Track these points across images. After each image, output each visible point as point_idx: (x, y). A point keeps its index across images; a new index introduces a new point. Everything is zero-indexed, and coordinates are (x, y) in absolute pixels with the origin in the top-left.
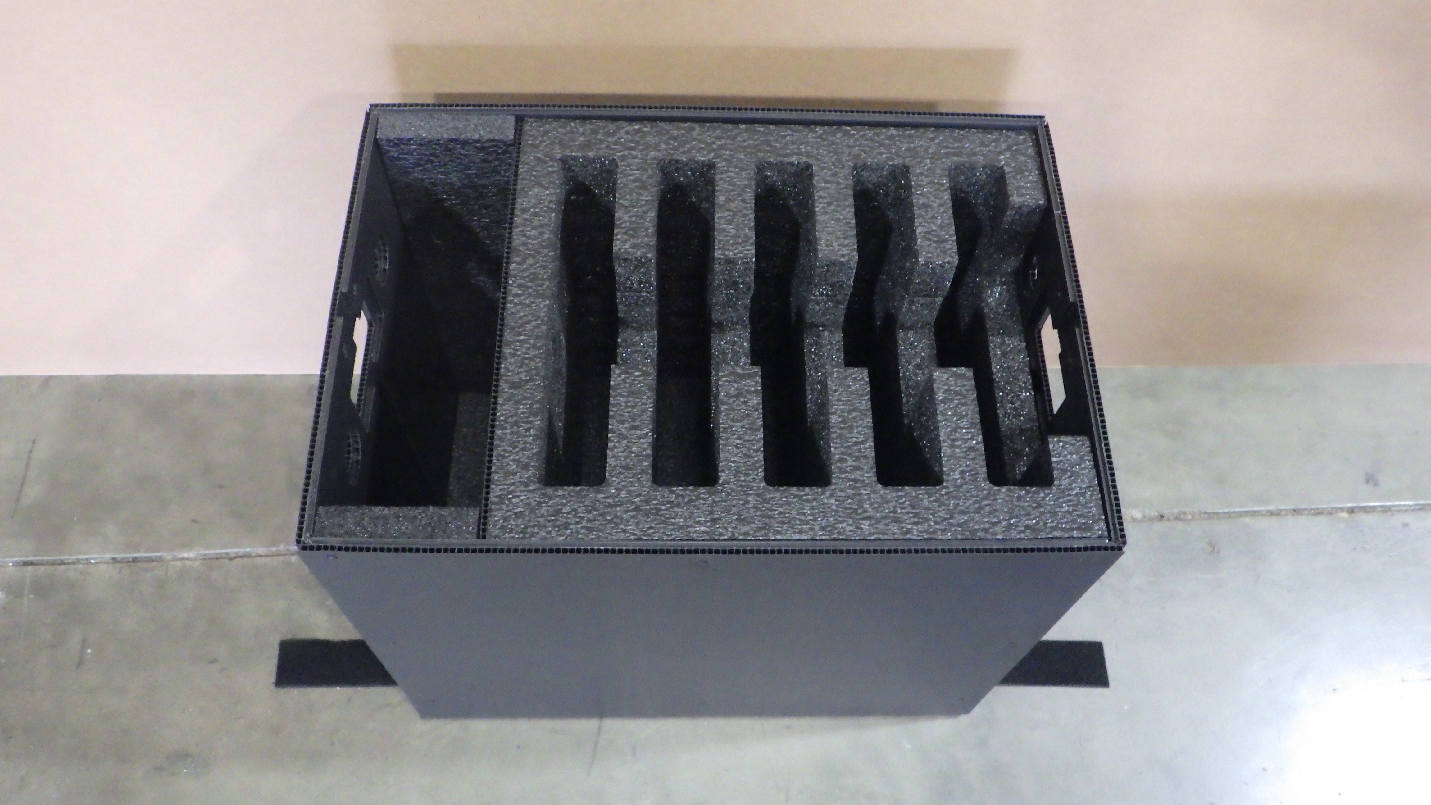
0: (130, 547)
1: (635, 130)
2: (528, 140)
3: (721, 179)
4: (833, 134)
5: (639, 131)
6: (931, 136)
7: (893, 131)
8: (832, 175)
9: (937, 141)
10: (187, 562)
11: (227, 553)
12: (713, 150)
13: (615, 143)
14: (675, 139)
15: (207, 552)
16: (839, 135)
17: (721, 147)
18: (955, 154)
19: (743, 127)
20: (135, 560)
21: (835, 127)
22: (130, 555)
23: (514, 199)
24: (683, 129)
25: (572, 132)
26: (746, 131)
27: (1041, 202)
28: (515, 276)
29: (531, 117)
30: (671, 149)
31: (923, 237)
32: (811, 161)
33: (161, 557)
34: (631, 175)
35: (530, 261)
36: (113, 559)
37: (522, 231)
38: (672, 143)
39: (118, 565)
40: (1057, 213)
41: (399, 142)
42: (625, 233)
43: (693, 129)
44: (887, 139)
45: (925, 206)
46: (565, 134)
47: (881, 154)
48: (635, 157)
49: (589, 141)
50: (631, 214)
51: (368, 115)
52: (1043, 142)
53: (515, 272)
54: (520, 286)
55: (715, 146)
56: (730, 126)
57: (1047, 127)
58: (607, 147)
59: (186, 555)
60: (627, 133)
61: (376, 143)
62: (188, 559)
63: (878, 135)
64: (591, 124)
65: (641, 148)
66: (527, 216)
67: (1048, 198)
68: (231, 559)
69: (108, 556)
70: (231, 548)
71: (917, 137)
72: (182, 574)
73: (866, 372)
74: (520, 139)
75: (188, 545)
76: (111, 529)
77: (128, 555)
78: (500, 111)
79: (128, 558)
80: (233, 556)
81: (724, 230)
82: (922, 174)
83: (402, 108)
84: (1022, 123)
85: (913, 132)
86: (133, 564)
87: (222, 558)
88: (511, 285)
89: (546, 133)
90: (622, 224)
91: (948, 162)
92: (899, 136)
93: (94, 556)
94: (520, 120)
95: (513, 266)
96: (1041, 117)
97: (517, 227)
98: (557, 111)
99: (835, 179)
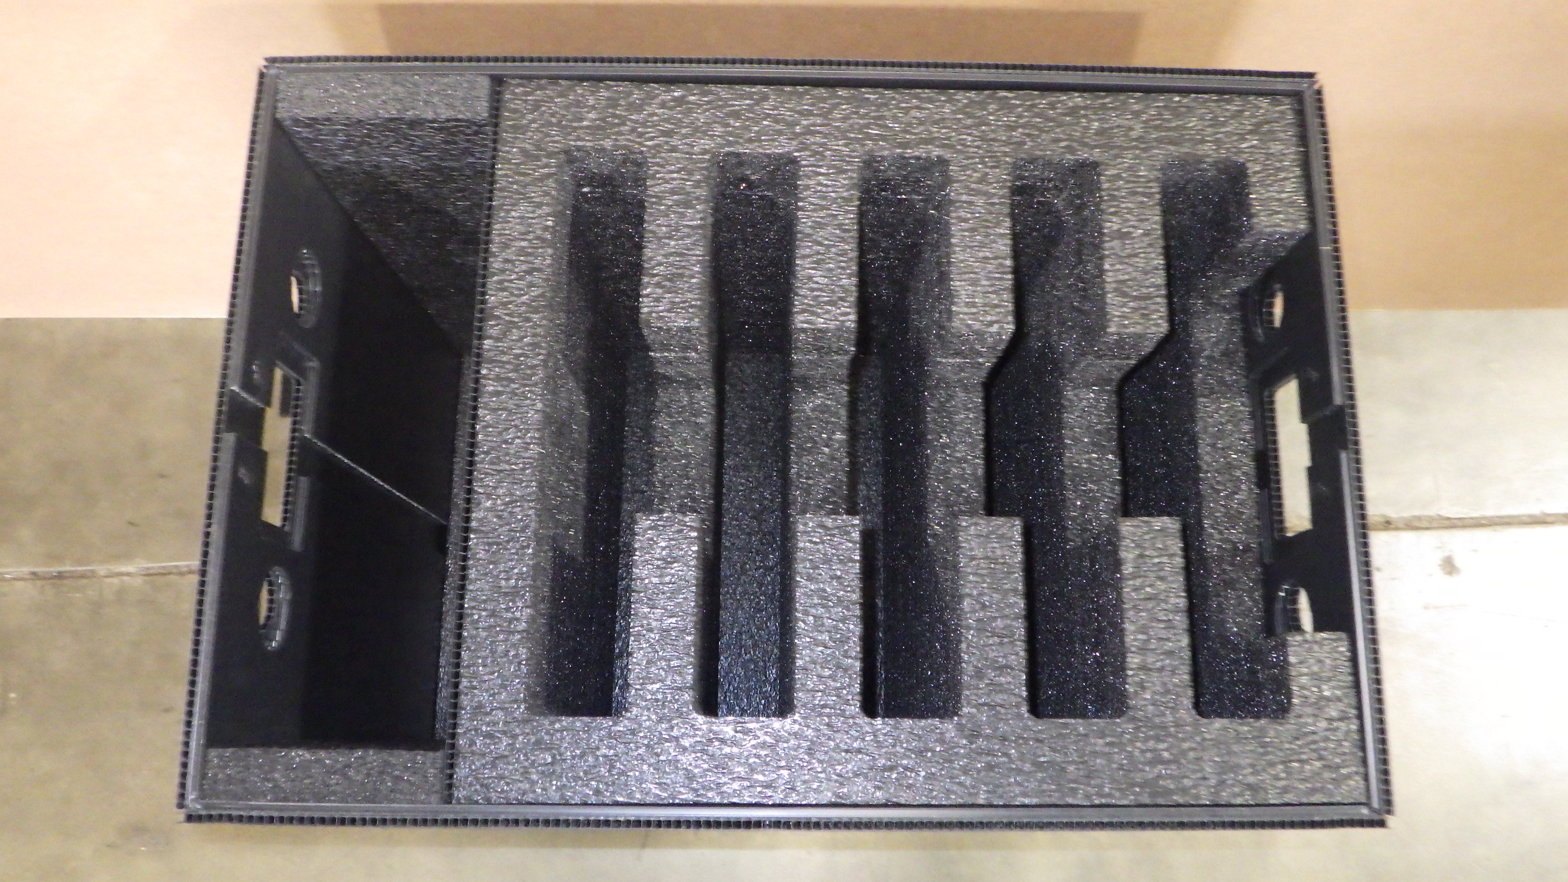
0: (53, 558)
1: (675, 99)
2: (507, 121)
3: (807, 187)
4: (983, 105)
5: (680, 101)
6: (1136, 107)
7: (1077, 99)
8: (980, 181)
9: (1144, 117)
10: (125, 578)
11: (176, 566)
12: (797, 135)
13: (644, 124)
14: (736, 115)
15: (150, 565)
16: (992, 107)
17: (808, 132)
18: (1172, 142)
19: (841, 92)
20: (60, 576)
21: (986, 92)
22: (55, 569)
23: (488, 225)
24: (750, 96)
25: (578, 104)
26: (848, 101)
27: (1302, 226)
28: (491, 361)
29: (514, 77)
30: (730, 134)
31: (1116, 290)
32: (947, 155)
33: (92, 571)
34: (667, 182)
35: (515, 334)
36: (34, 574)
37: (501, 282)
38: (732, 122)
39: (39, 583)
40: (1326, 248)
41: (312, 123)
42: (658, 285)
43: (765, 98)
44: (1065, 115)
45: (1122, 236)
46: (567, 107)
47: (1057, 140)
48: (674, 149)
49: (603, 120)
50: (667, 250)
51: (262, 75)
52: (1312, 121)
53: (491, 354)
54: (498, 378)
55: (798, 129)
56: (822, 91)
57: (1319, 92)
58: (633, 130)
59: (124, 569)
60: (663, 105)
61: (277, 124)
62: (128, 574)
63: (1052, 106)
64: (608, 88)
65: (684, 131)
66: (509, 254)
67: (1312, 220)
68: (182, 574)
69: (25, 570)
70: (180, 560)
71: (1114, 109)
72: (121, 595)
73: (1017, 524)
74: (496, 116)
75: (127, 556)
76: (25, 533)
77: (52, 569)
78: (466, 69)
79: (51, 572)
80: (185, 569)
81: (810, 278)
82: (1118, 177)
83: (313, 65)
84: (1281, 85)
85: (1107, 100)
86: (58, 582)
87: (170, 574)
88: (485, 377)
89: (536, 107)
90: (653, 268)
91: (1160, 154)
92: (1085, 108)
93: (10, 570)
94: (498, 81)
95: (487, 343)
96: (1311, 75)
97: (494, 274)
98: (555, 68)
99: (983, 187)
